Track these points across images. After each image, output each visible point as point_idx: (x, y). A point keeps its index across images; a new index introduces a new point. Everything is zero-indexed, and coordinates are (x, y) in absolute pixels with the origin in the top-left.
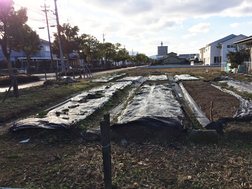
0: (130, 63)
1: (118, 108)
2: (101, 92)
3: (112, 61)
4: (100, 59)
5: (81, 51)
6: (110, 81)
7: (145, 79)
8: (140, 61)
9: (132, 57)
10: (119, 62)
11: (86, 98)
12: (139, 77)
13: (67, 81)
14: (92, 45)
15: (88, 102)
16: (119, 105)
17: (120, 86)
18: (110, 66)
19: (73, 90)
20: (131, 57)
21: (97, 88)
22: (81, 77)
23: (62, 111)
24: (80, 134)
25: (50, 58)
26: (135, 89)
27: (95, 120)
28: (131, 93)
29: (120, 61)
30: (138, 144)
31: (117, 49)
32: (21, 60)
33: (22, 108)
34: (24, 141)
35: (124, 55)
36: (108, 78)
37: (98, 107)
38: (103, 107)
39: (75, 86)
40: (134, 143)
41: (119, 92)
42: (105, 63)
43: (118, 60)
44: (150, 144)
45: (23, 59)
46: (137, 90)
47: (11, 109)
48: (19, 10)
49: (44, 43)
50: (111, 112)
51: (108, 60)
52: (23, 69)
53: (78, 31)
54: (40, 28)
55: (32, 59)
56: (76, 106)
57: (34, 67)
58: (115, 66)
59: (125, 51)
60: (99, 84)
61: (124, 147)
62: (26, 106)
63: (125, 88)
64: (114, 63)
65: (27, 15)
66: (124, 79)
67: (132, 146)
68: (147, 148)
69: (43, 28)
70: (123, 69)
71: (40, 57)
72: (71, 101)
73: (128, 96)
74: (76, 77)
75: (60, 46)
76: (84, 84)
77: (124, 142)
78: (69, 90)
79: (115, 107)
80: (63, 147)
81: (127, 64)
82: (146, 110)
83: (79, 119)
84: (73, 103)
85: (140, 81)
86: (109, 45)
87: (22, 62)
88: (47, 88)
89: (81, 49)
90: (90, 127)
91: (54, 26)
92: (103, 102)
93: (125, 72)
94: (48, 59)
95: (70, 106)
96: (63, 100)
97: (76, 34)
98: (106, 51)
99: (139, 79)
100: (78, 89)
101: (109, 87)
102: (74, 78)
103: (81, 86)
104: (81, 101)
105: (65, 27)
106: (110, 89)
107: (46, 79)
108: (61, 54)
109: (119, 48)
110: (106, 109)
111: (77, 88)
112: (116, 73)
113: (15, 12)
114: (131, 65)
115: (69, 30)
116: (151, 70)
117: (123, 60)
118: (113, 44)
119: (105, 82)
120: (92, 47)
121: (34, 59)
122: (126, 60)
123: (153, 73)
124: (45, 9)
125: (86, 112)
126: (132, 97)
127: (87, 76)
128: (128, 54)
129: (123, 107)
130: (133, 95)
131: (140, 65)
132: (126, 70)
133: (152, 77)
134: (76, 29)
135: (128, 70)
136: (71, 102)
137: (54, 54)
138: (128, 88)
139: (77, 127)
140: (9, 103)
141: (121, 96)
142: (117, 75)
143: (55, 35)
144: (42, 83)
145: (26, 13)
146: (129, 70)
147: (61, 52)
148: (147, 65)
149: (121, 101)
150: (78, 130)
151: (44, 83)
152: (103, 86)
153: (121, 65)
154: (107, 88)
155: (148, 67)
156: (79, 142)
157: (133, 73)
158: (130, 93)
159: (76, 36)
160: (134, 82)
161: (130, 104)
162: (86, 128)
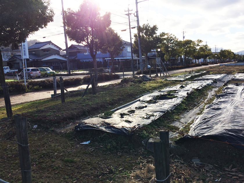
0: (212, 60)
1: (193, 112)
2: (175, 91)
3: (191, 58)
4: (178, 57)
5: (159, 50)
6: (187, 80)
7: (231, 77)
8: (224, 58)
9: (215, 53)
10: (200, 60)
11: (157, 98)
12: (223, 75)
13: (143, 79)
14: (170, 44)
15: (157, 103)
16: (195, 108)
17: (197, 85)
18: (190, 64)
19: (146, 88)
20: (213, 54)
21: (170, 87)
22: (157, 75)
23: (128, 112)
24: (141, 142)
25: (131, 58)
26: (217, 89)
27: (161, 126)
28: (211, 94)
29: (200, 58)
30: (217, 169)
31: (198, 45)
32: (107, 60)
33: (93, 106)
34: (85, 143)
35: (206, 52)
36: (185, 76)
37: (167, 110)
38: (174, 110)
39: (148, 85)
40: (211, 166)
41: (195, 93)
42: (184, 61)
43: (198, 58)
44: (236, 172)
45: (109, 59)
46: (219, 91)
47: (83, 106)
48: (105, 15)
49: (127, 44)
50: (182, 117)
51: (187, 58)
52: (108, 68)
53: (157, 30)
54: (122, 31)
55: (116, 59)
56: (143, 107)
57: (118, 66)
58: (195, 64)
59: (206, 48)
60: (174, 83)
61: (196, 170)
62: (97, 104)
63: (203, 87)
64: (194, 60)
65: (110, 19)
66: (203, 77)
67: (207, 171)
68: (231, 177)
69: (125, 30)
70: (203, 67)
71: (123, 57)
72: (139, 100)
73: (207, 98)
74: (152, 76)
75: (139, 46)
76: (158, 83)
77: (196, 162)
78: (141, 88)
79: (188, 110)
80: (120, 156)
81: (208, 61)
82: (230, 118)
83: (142, 124)
84: (141, 103)
85: (224, 80)
86: (189, 42)
87: (108, 63)
88: (123, 86)
89: (159, 47)
90: (155, 135)
91: (134, 28)
92: (174, 104)
93: (206, 69)
94: (129, 59)
95: (137, 107)
96: (133, 99)
97: (155, 33)
98: (185, 48)
99: (222, 77)
100: (151, 88)
101: (184, 86)
102: (150, 76)
103: (154, 85)
104: (150, 102)
105: (145, 27)
106: (185, 88)
107: (124, 77)
108: (140, 54)
109: (199, 44)
110: (177, 113)
111: (150, 86)
112: (195, 71)
113: (101, 17)
114: (213, 62)
115: (148, 29)
116: (238, 67)
117: (205, 57)
118: (193, 41)
119: (181, 81)
120: (170, 45)
121: (117, 59)
122: (208, 57)
123: (240, 70)
124: (129, 13)
125: (152, 116)
126: (212, 100)
127: (163, 74)
128: (211, 50)
129: (199, 112)
130: (213, 97)
131: (225, 62)
132: (207, 68)
133: (240, 75)
134: (155, 28)
135: (209, 67)
136: (139, 102)
137: (135, 54)
138: (207, 88)
139: (139, 134)
140: (84, 100)
141: (198, 98)
142: (195, 73)
143: (135, 36)
144: (119, 81)
145: (110, 17)
146: (211, 68)
147: (140, 51)
148: (232, 62)
149: (197, 104)
150: (139, 138)
151: (121, 81)
152: (178, 85)
153: (201, 63)
154: (182, 87)
155: (235, 64)
156: (140, 152)
157: (216, 70)
158: (209, 93)
159: (155, 35)
160: (215, 81)
161: (208, 108)
162: (149, 136)
